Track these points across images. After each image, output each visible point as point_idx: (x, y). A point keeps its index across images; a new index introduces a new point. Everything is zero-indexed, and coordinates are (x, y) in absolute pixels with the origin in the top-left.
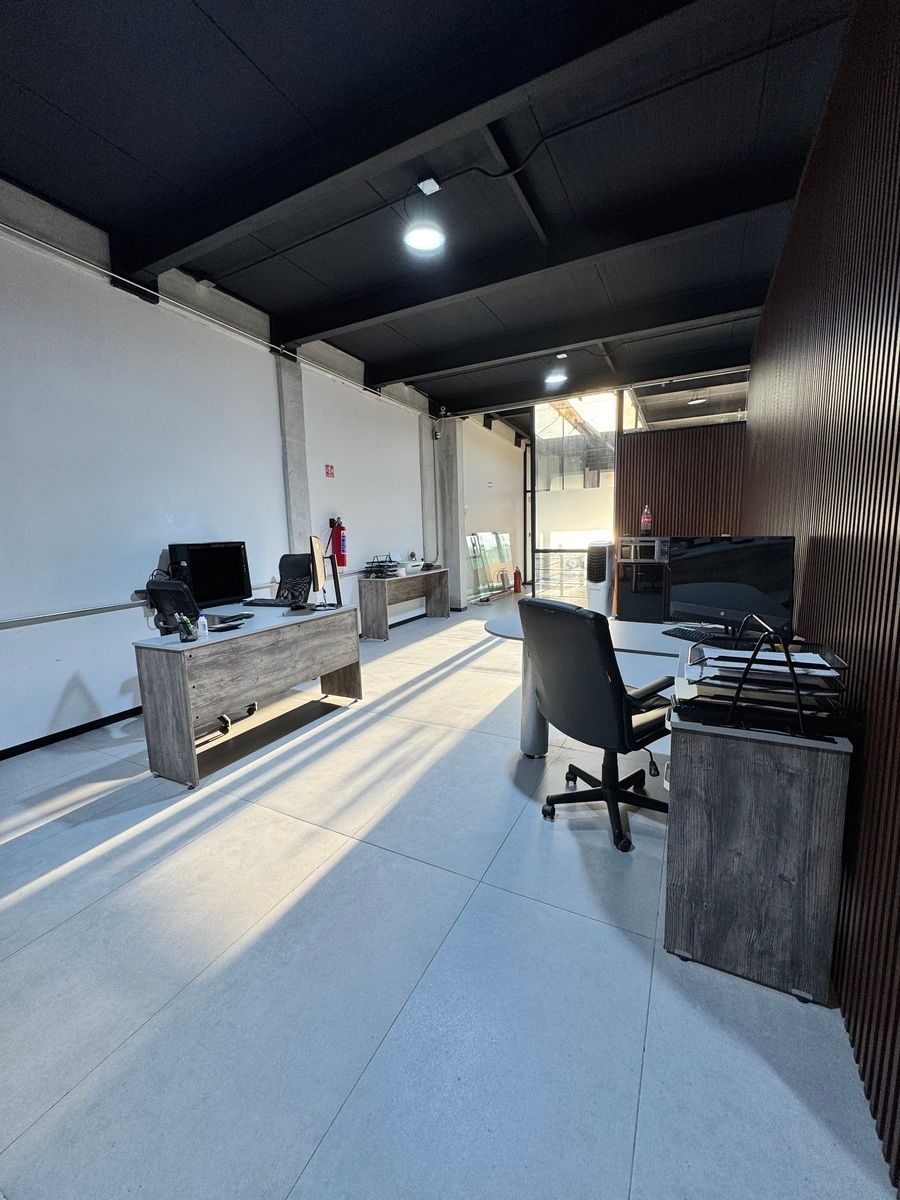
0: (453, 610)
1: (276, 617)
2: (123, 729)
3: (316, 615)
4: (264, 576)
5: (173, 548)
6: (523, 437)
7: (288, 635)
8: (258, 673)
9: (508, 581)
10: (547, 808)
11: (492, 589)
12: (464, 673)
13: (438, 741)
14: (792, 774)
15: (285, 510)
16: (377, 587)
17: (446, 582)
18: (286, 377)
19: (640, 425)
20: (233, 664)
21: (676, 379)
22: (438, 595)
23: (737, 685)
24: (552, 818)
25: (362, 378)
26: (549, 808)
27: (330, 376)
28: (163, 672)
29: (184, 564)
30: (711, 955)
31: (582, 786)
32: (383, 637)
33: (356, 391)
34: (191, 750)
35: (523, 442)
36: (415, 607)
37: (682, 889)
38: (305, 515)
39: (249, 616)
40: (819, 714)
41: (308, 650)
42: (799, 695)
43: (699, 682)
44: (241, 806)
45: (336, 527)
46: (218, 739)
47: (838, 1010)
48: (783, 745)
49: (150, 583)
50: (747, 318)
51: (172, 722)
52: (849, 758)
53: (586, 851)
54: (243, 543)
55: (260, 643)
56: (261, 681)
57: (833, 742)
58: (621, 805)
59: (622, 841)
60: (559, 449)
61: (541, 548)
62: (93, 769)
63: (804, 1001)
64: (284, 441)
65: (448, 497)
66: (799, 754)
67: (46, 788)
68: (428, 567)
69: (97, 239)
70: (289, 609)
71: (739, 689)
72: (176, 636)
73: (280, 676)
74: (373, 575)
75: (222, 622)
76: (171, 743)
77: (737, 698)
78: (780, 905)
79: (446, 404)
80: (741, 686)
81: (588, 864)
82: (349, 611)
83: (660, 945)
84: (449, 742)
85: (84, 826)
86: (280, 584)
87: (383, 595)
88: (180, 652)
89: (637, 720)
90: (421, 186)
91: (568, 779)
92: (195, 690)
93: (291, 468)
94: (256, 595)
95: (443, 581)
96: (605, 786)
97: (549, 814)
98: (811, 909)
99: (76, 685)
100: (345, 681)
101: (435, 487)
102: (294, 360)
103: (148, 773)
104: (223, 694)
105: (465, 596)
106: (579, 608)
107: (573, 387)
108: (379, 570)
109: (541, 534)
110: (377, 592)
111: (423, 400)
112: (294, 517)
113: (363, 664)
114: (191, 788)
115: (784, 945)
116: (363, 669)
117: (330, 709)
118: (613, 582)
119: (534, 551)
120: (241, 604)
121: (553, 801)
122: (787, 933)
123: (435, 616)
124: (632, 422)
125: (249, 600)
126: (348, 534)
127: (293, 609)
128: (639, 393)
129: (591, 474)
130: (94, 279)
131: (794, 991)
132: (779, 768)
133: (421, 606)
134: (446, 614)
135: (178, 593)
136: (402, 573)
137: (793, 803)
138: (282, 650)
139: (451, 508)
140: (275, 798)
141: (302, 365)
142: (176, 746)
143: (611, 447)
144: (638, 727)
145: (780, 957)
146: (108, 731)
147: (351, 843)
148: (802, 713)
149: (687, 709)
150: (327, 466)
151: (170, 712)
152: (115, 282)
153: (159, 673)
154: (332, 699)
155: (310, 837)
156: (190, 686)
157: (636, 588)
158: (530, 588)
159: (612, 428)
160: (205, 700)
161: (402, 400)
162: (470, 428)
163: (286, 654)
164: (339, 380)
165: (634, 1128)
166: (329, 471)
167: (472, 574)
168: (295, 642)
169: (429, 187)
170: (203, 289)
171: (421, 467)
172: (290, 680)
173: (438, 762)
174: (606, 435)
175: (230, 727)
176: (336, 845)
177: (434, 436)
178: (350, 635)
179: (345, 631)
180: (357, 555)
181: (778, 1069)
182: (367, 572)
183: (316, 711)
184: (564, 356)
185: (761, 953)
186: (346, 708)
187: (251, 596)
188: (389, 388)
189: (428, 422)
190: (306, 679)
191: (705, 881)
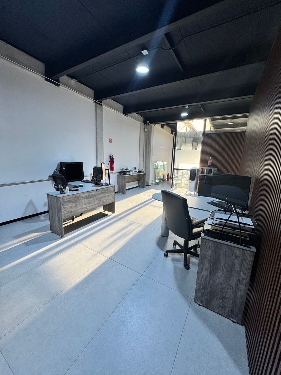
0: (146, 185)
1: (90, 187)
2: (44, 217)
3: (102, 187)
4: (88, 173)
5: (61, 163)
6: (174, 131)
7: (93, 193)
8: (83, 204)
9: (165, 177)
10: (165, 253)
11: (160, 179)
12: (147, 207)
13: (136, 229)
14: (236, 256)
15: (96, 152)
16: (123, 178)
17: (145, 177)
18: (98, 110)
19: (212, 130)
20: (76, 201)
21: (224, 116)
22: (142, 181)
23: (222, 227)
24: (167, 257)
25: (122, 111)
26: (166, 254)
27: (113, 110)
28: (55, 202)
29: (64, 168)
30: (208, 305)
31: (178, 248)
32: (124, 193)
33: (121, 115)
34: (62, 226)
35: (174, 133)
36: (135, 184)
37: (201, 285)
38: (102, 154)
39: (82, 186)
40: (247, 239)
41: (99, 198)
42: (241, 232)
43: (211, 224)
44: (75, 244)
45: (111, 158)
46: (71, 222)
47: (244, 326)
48: (235, 247)
49: (53, 174)
50: (249, 98)
51: (57, 218)
52: (254, 253)
53: (176, 268)
54: (82, 163)
55: (84, 195)
56: (84, 207)
57: (250, 248)
58: (188, 255)
59: (187, 266)
60: (184, 135)
61: (176, 168)
62: (35, 229)
63: (234, 322)
64: (97, 131)
65: (147, 150)
66: (239, 250)
67: (20, 233)
68: (140, 172)
69: (41, 65)
70: (94, 184)
71: (223, 228)
72: (59, 192)
73: (90, 205)
74: (122, 174)
75: (74, 188)
76: (56, 224)
77: (222, 231)
78: (229, 294)
79: (149, 120)
80: (223, 227)
81: (175, 273)
82: (113, 186)
83: (193, 300)
84: (139, 229)
85: (30, 246)
86: (93, 175)
87: (125, 180)
88: (60, 197)
89: (195, 230)
90: (142, 52)
91: (174, 245)
92: (64, 209)
93: (98, 139)
94: (85, 178)
95: (144, 177)
96: (184, 249)
97: (166, 256)
98: (238, 296)
99: (31, 203)
100: (110, 207)
101: (144, 146)
102: (101, 105)
103: (50, 231)
104: (72, 210)
105: (151, 181)
106: (179, 196)
107: (190, 117)
108: (123, 172)
109: (176, 164)
110: (123, 179)
111: (142, 119)
112: (98, 155)
113: (116, 202)
114: (62, 237)
115: (229, 305)
116: (116, 204)
117: (105, 215)
118: (197, 181)
119: (174, 169)
120: (81, 181)
121: (168, 252)
122: (231, 302)
123: (141, 187)
124: (209, 128)
125: (83, 180)
126: (115, 161)
127: (95, 185)
128: (212, 120)
129: (195, 144)
130: (40, 78)
131: (231, 319)
132: (233, 253)
133: (137, 184)
134: (144, 187)
135: (61, 178)
136: (131, 173)
137: (236, 264)
138: (91, 198)
139: (148, 153)
140: (86, 242)
141: (103, 106)
142: (58, 224)
143: (201, 136)
144: (194, 233)
145: (228, 309)
146: (40, 217)
147: (106, 259)
148: (241, 238)
149: (207, 232)
150: (110, 139)
151: (56, 215)
152: (46, 80)
153: (54, 203)
154: (106, 212)
155: (94, 256)
156: (62, 208)
157: (205, 182)
158: (172, 179)
159: (202, 130)
160: (66, 212)
161: (135, 119)
162: (156, 128)
163: (92, 199)
164: (115, 111)
165: (175, 354)
166: (110, 141)
167: (154, 174)
168: (95, 195)
169: (145, 52)
170: (73, 82)
171: (140, 140)
172: (93, 207)
173: (135, 235)
174: (200, 132)
175: (75, 219)
176: (101, 259)
177: (145, 130)
178: (112, 194)
179: (111, 192)
180: (118, 167)
181: (222, 342)
182: (120, 173)
183: (101, 216)
184: (188, 107)
185: (222, 307)
186: (110, 216)
187: (84, 179)
188: (131, 114)
189: (143, 125)
190: (98, 206)
191: (208, 284)
